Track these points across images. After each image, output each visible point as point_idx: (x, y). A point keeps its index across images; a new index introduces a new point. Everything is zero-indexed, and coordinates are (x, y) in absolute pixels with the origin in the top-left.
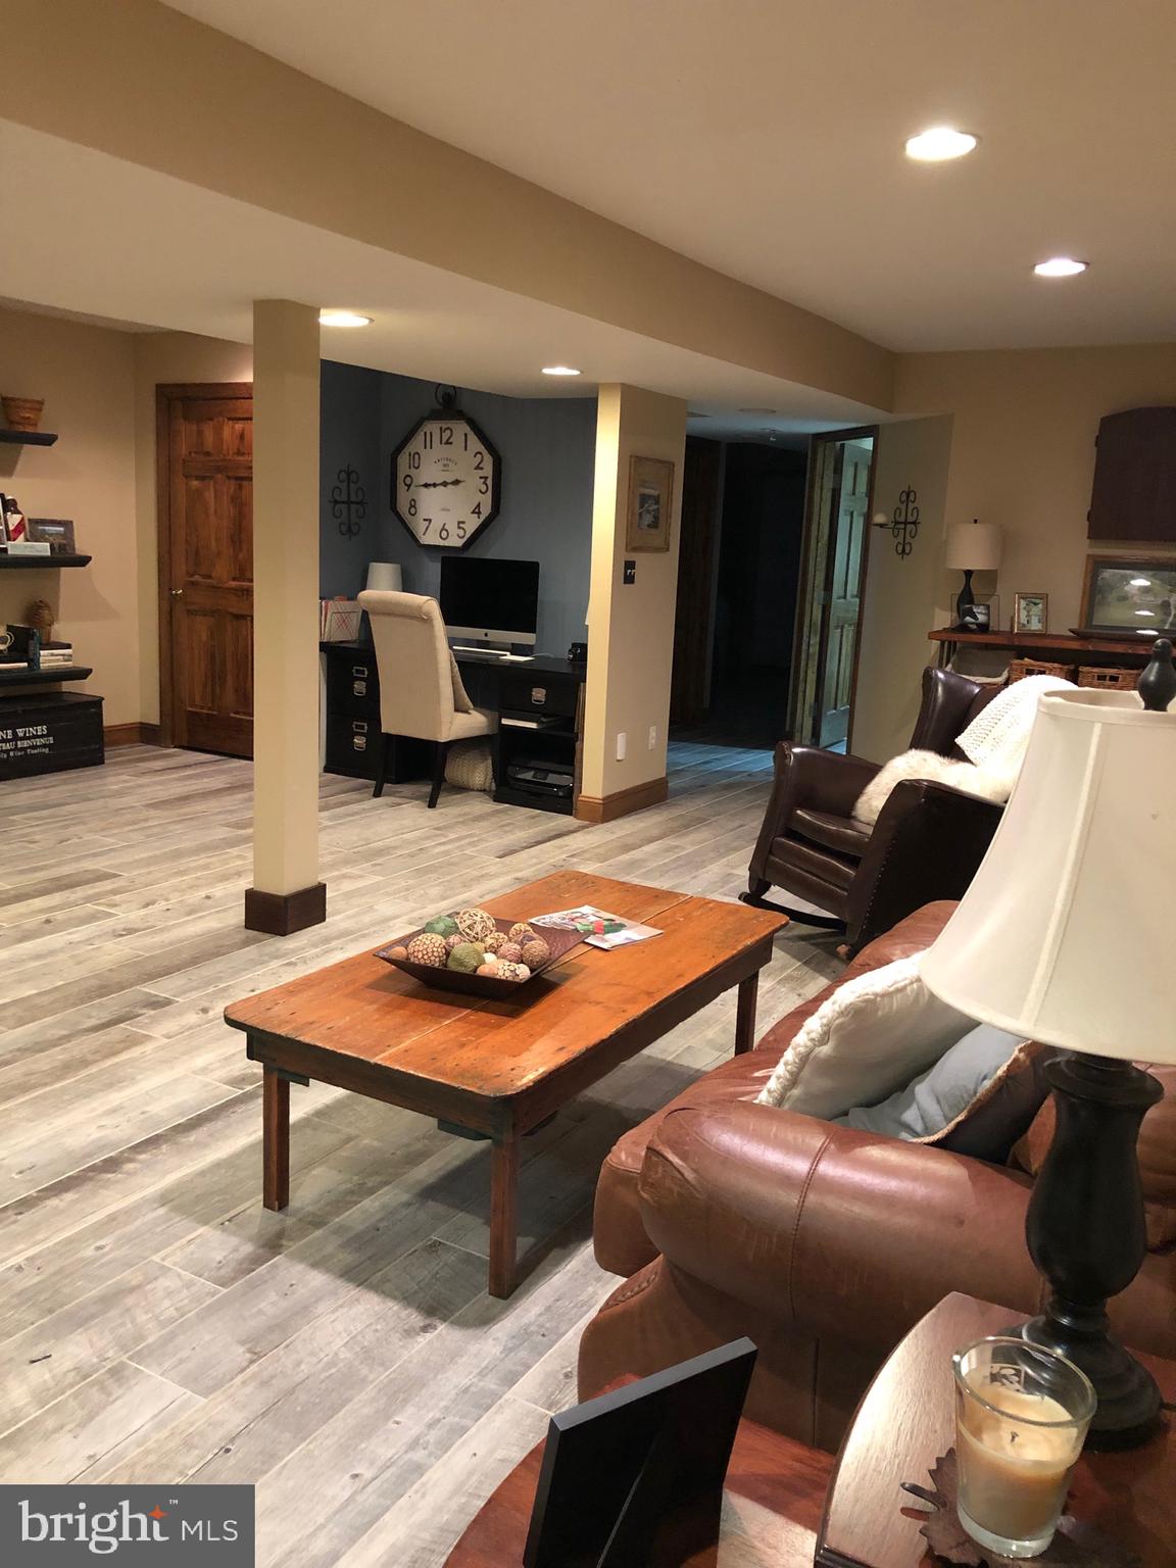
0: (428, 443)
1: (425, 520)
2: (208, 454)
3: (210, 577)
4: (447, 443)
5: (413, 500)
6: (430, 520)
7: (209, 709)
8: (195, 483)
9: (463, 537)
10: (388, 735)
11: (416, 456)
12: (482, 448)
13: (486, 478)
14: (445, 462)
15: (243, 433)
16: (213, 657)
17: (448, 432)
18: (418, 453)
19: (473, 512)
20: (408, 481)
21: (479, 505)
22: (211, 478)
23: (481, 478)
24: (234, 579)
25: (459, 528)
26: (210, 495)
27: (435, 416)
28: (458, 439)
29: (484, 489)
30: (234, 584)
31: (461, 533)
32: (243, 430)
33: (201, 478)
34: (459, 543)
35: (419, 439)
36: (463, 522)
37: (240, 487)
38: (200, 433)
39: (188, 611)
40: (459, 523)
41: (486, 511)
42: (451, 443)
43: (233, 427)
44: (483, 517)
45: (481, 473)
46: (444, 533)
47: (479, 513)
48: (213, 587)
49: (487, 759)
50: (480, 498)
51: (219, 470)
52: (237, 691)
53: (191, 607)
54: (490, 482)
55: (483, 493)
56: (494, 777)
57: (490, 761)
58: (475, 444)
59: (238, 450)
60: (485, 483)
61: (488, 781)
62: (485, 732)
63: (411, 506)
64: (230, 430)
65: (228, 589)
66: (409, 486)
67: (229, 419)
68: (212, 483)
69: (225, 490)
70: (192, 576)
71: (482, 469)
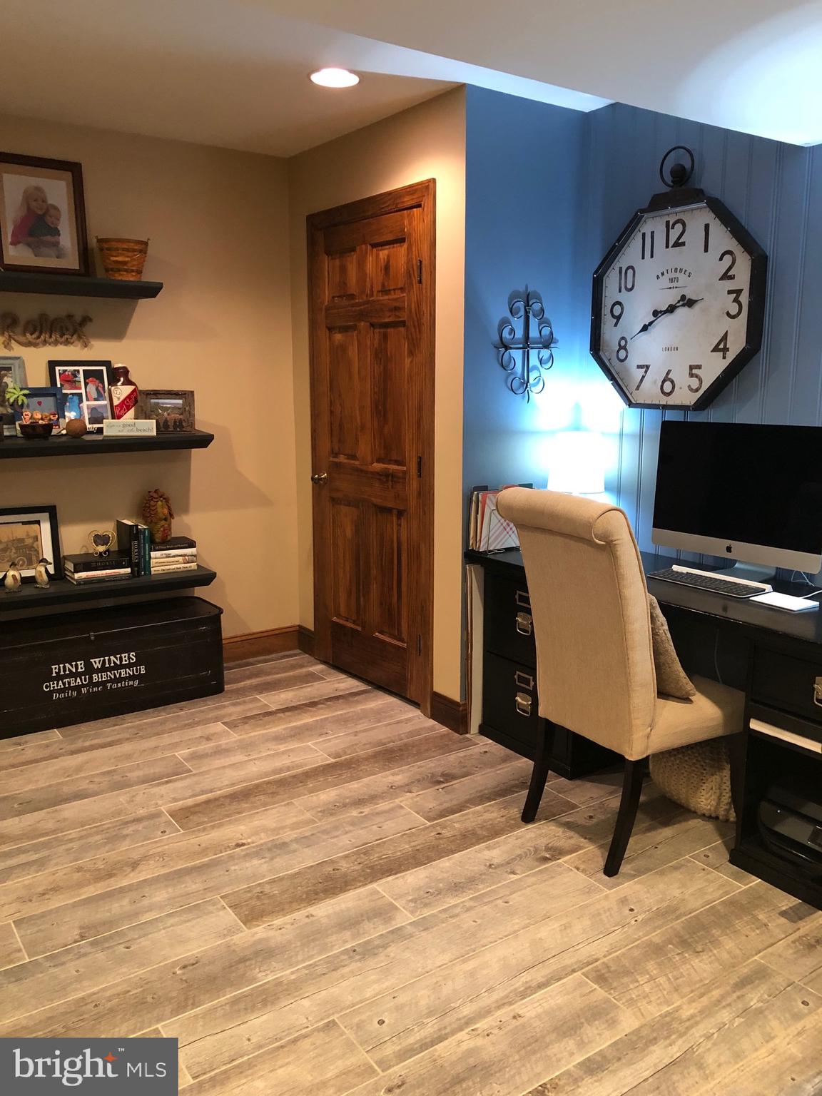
0: (648, 251)
1: (639, 367)
2: (352, 297)
3: (353, 457)
4: (677, 244)
5: (623, 338)
6: (648, 367)
7: (354, 623)
8: (338, 337)
9: (697, 390)
10: (547, 722)
11: (630, 271)
12: (732, 244)
13: (739, 292)
14: (673, 275)
15: (388, 262)
16: (357, 559)
17: (679, 227)
18: (632, 268)
19: (716, 349)
20: (617, 310)
21: (725, 338)
22: (354, 328)
23: (730, 292)
24: (378, 461)
25: (692, 375)
26: (353, 352)
27: (658, 204)
28: (694, 236)
29: (734, 311)
30: (378, 466)
31: (694, 383)
32: (388, 256)
33: (344, 329)
34: (690, 399)
35: (635, 244)
36: (699, 367)
37: (385, 337)
38: (343, 270)
39: (333, 499)
40: (691, 368)
41: (737, 344)
42: (683, 244)
43: (378, 256)
44: (731, 356)
45: (730, 285)
46: (668, 384)
47: (725, 350)
48: (357, 470)
49: (721, 769)
50: (728, 324)
51: (362, 316)
52: (382, 604)
53: (335, 495)
54: (745, 299)
55: (733, 317)
56: (734, 799)
57: (726, 773)
58: (722, 239)
59: (383, 285)
60: (736, 300)
61: (723, 807)
62: (719, 732)
63: (621, 347)
64: (374, 260)
65: (371, 473)
66: (618, 318)
67: (374, 246)
68: (355, 333)
69: (369, 343)
70: (336, 455)
71: (732, 277)
